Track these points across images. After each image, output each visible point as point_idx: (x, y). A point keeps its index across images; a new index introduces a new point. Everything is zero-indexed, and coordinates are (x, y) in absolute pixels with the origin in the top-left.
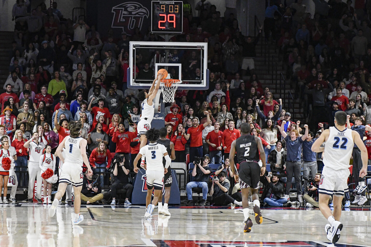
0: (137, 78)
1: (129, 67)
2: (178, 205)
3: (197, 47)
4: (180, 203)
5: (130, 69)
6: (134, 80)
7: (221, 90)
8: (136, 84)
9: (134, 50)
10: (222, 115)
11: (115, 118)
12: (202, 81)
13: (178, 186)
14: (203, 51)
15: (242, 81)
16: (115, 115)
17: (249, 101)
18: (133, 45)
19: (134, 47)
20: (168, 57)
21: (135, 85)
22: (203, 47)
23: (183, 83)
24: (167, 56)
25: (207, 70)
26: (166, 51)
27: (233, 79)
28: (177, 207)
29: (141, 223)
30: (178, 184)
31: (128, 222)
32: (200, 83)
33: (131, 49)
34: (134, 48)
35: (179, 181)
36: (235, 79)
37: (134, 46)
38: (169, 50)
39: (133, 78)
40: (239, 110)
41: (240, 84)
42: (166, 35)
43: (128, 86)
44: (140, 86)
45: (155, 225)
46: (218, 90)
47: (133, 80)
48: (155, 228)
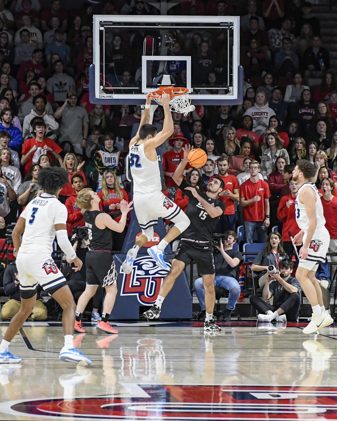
0: (107, 85)
1: (92, 63)
2: (188, 320)
3: (219, 24)
4: (192, 317)
5: (94, 66)
6: (102, 87)
7: (267, 104)
8: (106, 96)
9: (101, 32)
10: (269, 154)
11: (67, 161)
12: (230, 88)
13: (187, 283)
14: (232, 32)
15: (306, 87)
16: (69, 156)
17: (320, 125)
18: (101, 22)
19: (102, 26)
20: (167, 44)
21: (103, 97)
22: (232, 24)
23: (196, 92)
24: (163, 41)
25: (239, 68)
26: (161, 31)
27: (290, 84)
28: (187, 323)
29: (120, 353)
30: (188, 281)
31: (95, 353)
32: (227, 92)
33: (97, 29)
34: (102, 28)
35: (189, 275)
36: (294, 84)
37: (102, 24)
38: (168, 31)
39: (101, 84)
40: (300, 144)
41: (302, 94)
42: (162, 3)
43: (90, 99)
44: (114, 98)
45: (145, 357)
46: (260, 105)
47: (100, 88)
48: (145, 362)
